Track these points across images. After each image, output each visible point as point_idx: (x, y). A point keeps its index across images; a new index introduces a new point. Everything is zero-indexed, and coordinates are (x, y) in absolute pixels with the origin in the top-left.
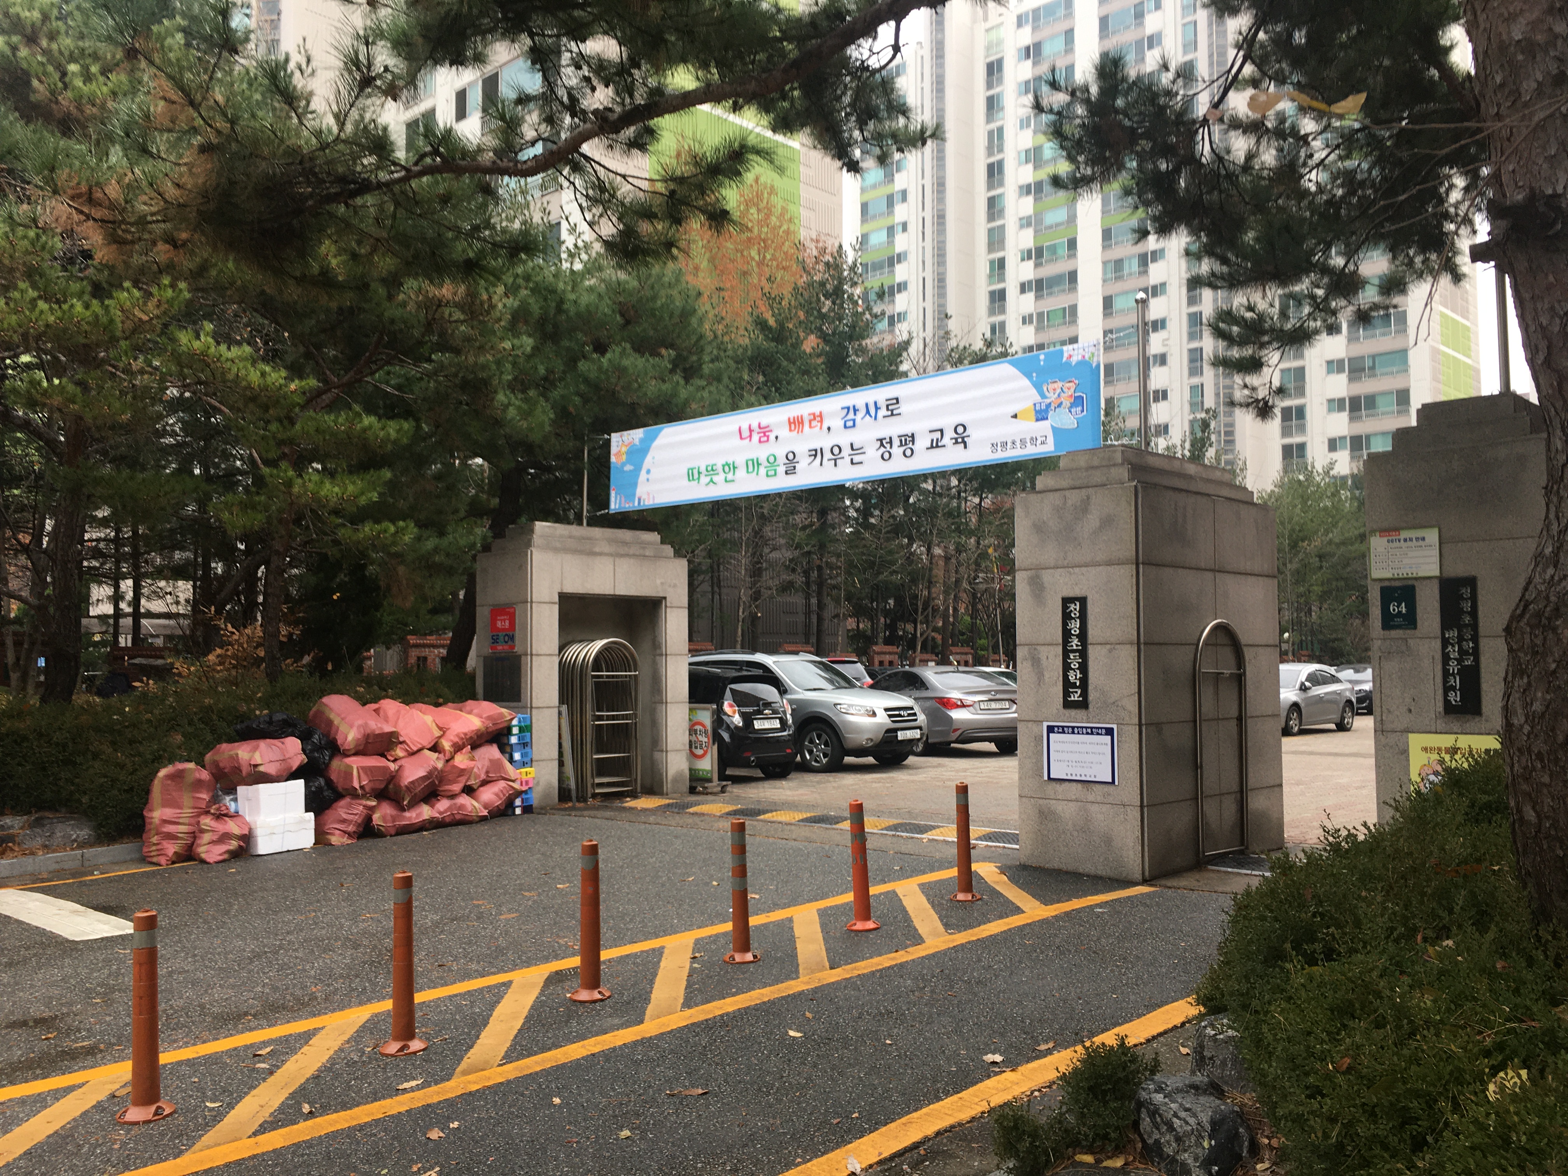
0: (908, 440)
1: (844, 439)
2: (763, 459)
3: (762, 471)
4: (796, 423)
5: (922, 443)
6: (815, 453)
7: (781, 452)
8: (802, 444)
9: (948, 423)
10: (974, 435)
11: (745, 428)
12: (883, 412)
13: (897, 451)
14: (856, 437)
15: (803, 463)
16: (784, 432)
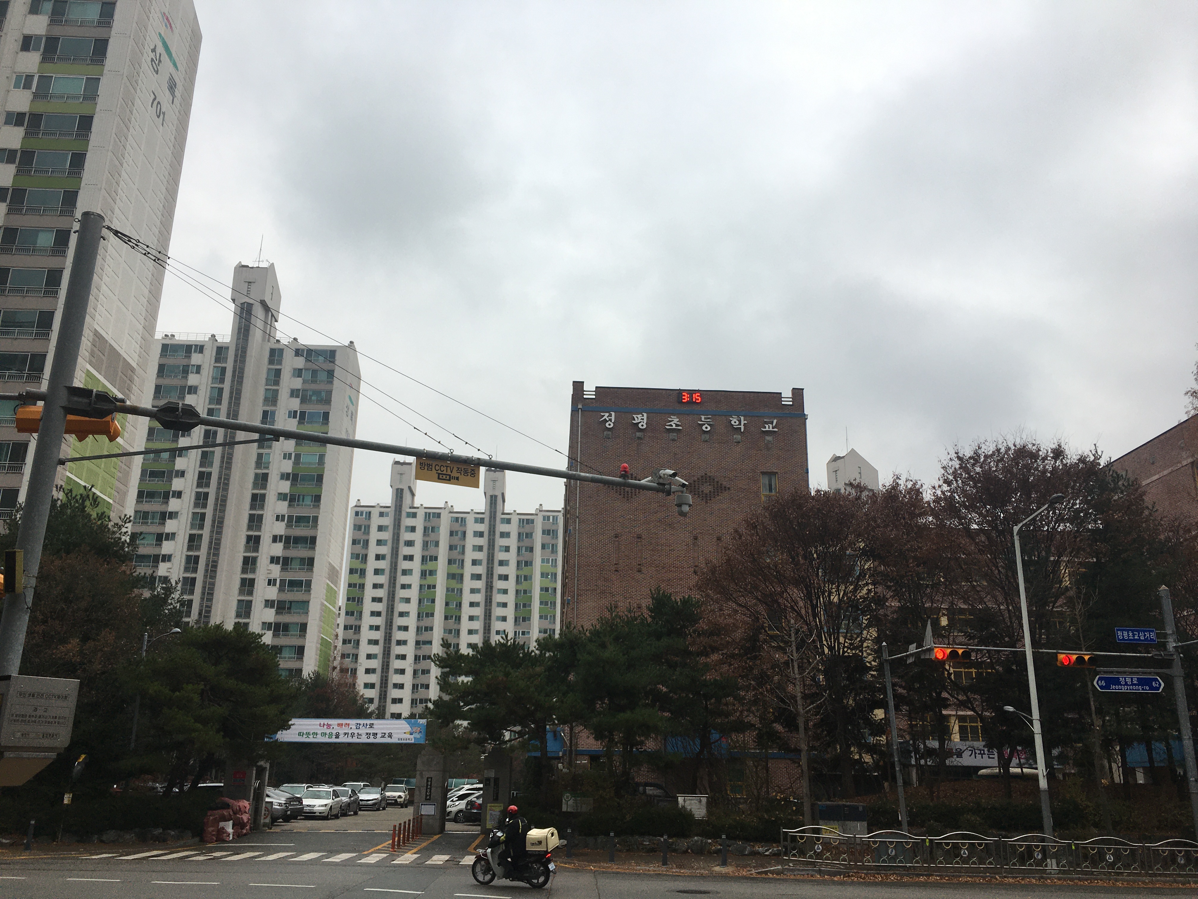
0: (375, 735)
1: (356, 731)
2: (328, 733)
3: (327, 736)
4: (340, 725)
5: (379, 736)
6: (345, 734)
7: (334, 732)
8: (341, 732)
9: (387, 732)
10: (394, 736)
11: (322, 723)
12: (368, 726)
13: (372, 737)
14: (360, 732)
15: (341, 736)
16: (336, 727)
